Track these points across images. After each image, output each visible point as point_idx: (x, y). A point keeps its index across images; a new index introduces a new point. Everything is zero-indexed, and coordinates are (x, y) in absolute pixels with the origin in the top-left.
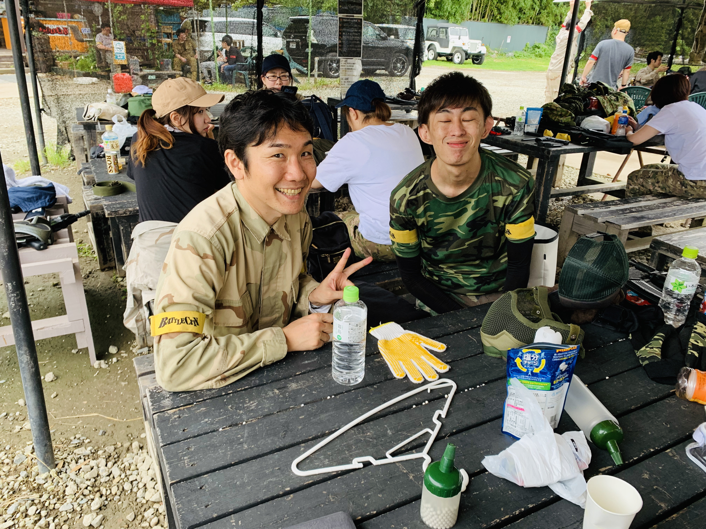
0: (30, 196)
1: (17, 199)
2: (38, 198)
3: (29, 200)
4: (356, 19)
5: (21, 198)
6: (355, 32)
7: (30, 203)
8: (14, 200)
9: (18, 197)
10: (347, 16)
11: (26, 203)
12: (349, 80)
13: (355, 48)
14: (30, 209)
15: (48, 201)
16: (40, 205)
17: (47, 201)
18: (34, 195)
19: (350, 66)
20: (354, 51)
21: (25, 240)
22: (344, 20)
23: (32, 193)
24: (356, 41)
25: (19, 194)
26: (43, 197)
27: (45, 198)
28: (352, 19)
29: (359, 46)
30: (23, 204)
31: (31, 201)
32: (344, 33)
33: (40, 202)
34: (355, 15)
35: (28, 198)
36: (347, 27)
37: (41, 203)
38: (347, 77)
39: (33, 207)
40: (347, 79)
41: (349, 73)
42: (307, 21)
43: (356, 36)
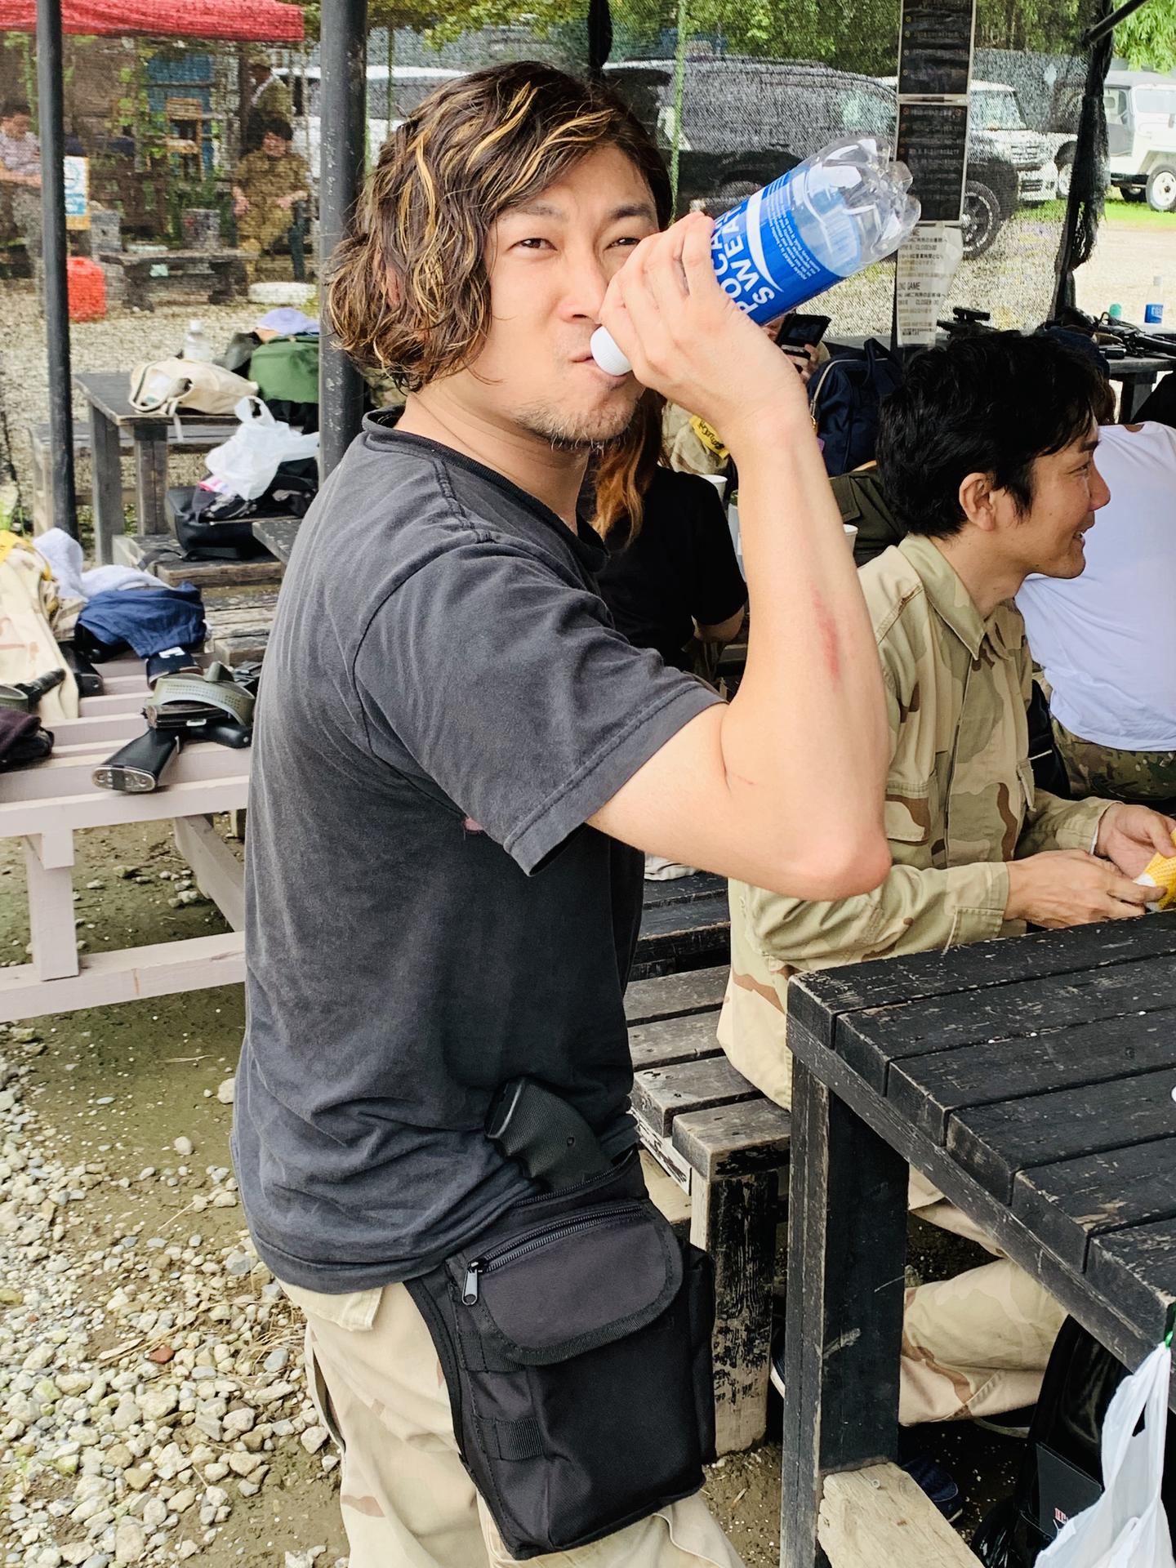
0: (154, 614)
1: (123, 621)
2: (172, 621)
3: (152, 625)
4: (948, 108)
5: (132, 620)
6: (945, 147)
7: (155, 634)
8: (116, 623)
9: (125, 617)
10: (924, 100)
11: (145, 632)
12: (922, 289)
13: (941, 192)
14: (155, 650)
15: (194, 631)
16: (177, 640)
17: (191, 628)
18: (163, 613)
19: (926, 247)
20: (940, 203)
21: (204, 722)
22: (915, 112)
23: (158, 608)
24: (948, 172)
25: (124, 609)
26: (182, 619)
27: (187, 623)
28: (940, 108)
29: (954, 188)
30: (137, 636)
31: (155, 629)
32: (912, 152)
33: (175, 631)
34: (947, 97)
35: (150, 620)
36: (921, 134)
37: (179, 634)
38: (915, 280)
39: (160, 646)
40: (916, 286)
41: (920, 268)
42: (663, 78)
43: (947, 157)
